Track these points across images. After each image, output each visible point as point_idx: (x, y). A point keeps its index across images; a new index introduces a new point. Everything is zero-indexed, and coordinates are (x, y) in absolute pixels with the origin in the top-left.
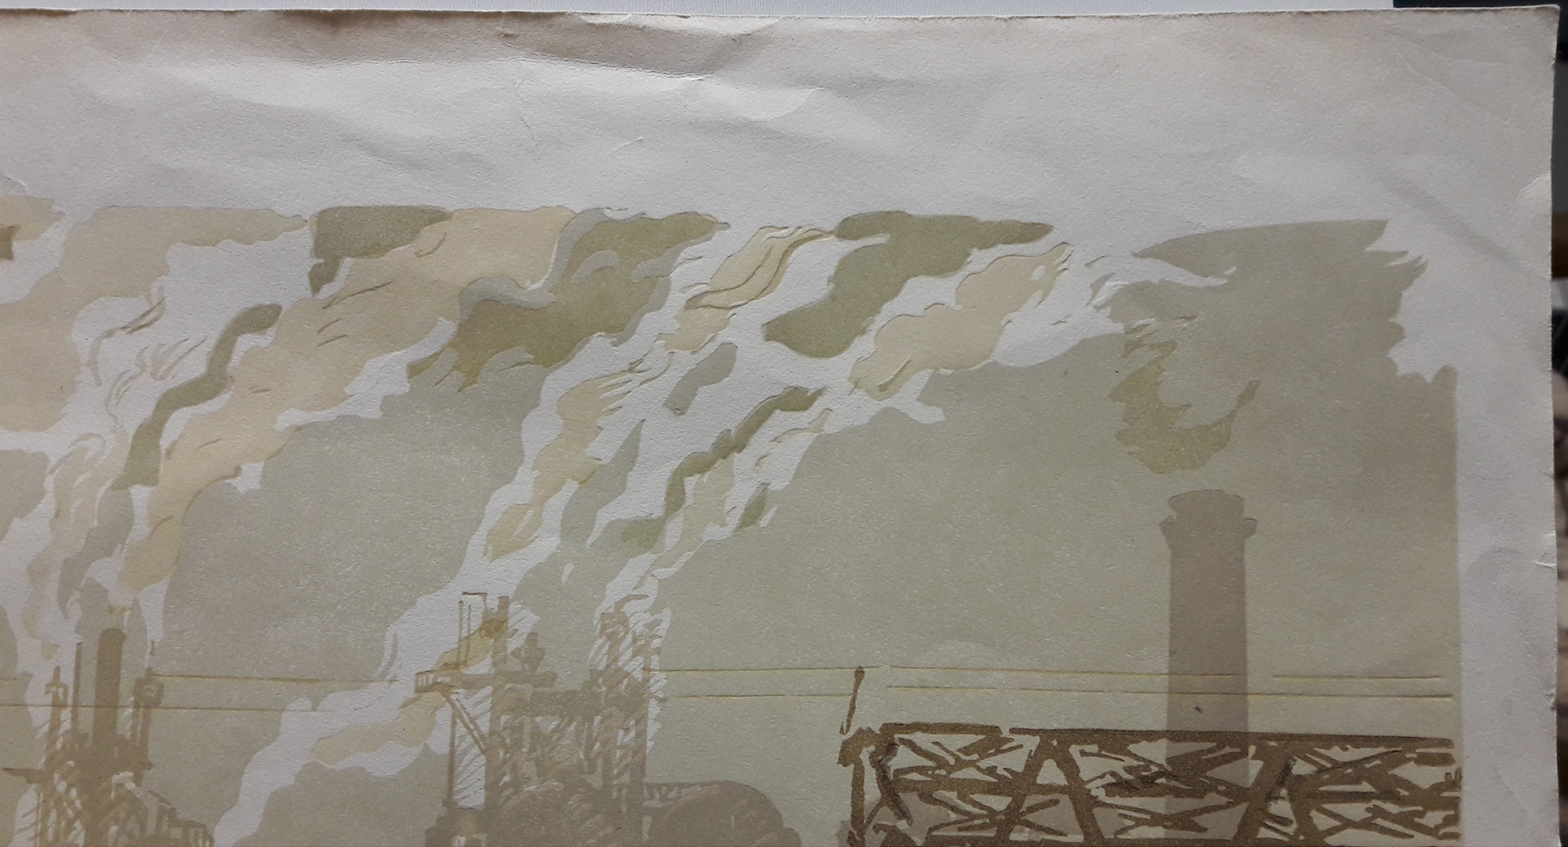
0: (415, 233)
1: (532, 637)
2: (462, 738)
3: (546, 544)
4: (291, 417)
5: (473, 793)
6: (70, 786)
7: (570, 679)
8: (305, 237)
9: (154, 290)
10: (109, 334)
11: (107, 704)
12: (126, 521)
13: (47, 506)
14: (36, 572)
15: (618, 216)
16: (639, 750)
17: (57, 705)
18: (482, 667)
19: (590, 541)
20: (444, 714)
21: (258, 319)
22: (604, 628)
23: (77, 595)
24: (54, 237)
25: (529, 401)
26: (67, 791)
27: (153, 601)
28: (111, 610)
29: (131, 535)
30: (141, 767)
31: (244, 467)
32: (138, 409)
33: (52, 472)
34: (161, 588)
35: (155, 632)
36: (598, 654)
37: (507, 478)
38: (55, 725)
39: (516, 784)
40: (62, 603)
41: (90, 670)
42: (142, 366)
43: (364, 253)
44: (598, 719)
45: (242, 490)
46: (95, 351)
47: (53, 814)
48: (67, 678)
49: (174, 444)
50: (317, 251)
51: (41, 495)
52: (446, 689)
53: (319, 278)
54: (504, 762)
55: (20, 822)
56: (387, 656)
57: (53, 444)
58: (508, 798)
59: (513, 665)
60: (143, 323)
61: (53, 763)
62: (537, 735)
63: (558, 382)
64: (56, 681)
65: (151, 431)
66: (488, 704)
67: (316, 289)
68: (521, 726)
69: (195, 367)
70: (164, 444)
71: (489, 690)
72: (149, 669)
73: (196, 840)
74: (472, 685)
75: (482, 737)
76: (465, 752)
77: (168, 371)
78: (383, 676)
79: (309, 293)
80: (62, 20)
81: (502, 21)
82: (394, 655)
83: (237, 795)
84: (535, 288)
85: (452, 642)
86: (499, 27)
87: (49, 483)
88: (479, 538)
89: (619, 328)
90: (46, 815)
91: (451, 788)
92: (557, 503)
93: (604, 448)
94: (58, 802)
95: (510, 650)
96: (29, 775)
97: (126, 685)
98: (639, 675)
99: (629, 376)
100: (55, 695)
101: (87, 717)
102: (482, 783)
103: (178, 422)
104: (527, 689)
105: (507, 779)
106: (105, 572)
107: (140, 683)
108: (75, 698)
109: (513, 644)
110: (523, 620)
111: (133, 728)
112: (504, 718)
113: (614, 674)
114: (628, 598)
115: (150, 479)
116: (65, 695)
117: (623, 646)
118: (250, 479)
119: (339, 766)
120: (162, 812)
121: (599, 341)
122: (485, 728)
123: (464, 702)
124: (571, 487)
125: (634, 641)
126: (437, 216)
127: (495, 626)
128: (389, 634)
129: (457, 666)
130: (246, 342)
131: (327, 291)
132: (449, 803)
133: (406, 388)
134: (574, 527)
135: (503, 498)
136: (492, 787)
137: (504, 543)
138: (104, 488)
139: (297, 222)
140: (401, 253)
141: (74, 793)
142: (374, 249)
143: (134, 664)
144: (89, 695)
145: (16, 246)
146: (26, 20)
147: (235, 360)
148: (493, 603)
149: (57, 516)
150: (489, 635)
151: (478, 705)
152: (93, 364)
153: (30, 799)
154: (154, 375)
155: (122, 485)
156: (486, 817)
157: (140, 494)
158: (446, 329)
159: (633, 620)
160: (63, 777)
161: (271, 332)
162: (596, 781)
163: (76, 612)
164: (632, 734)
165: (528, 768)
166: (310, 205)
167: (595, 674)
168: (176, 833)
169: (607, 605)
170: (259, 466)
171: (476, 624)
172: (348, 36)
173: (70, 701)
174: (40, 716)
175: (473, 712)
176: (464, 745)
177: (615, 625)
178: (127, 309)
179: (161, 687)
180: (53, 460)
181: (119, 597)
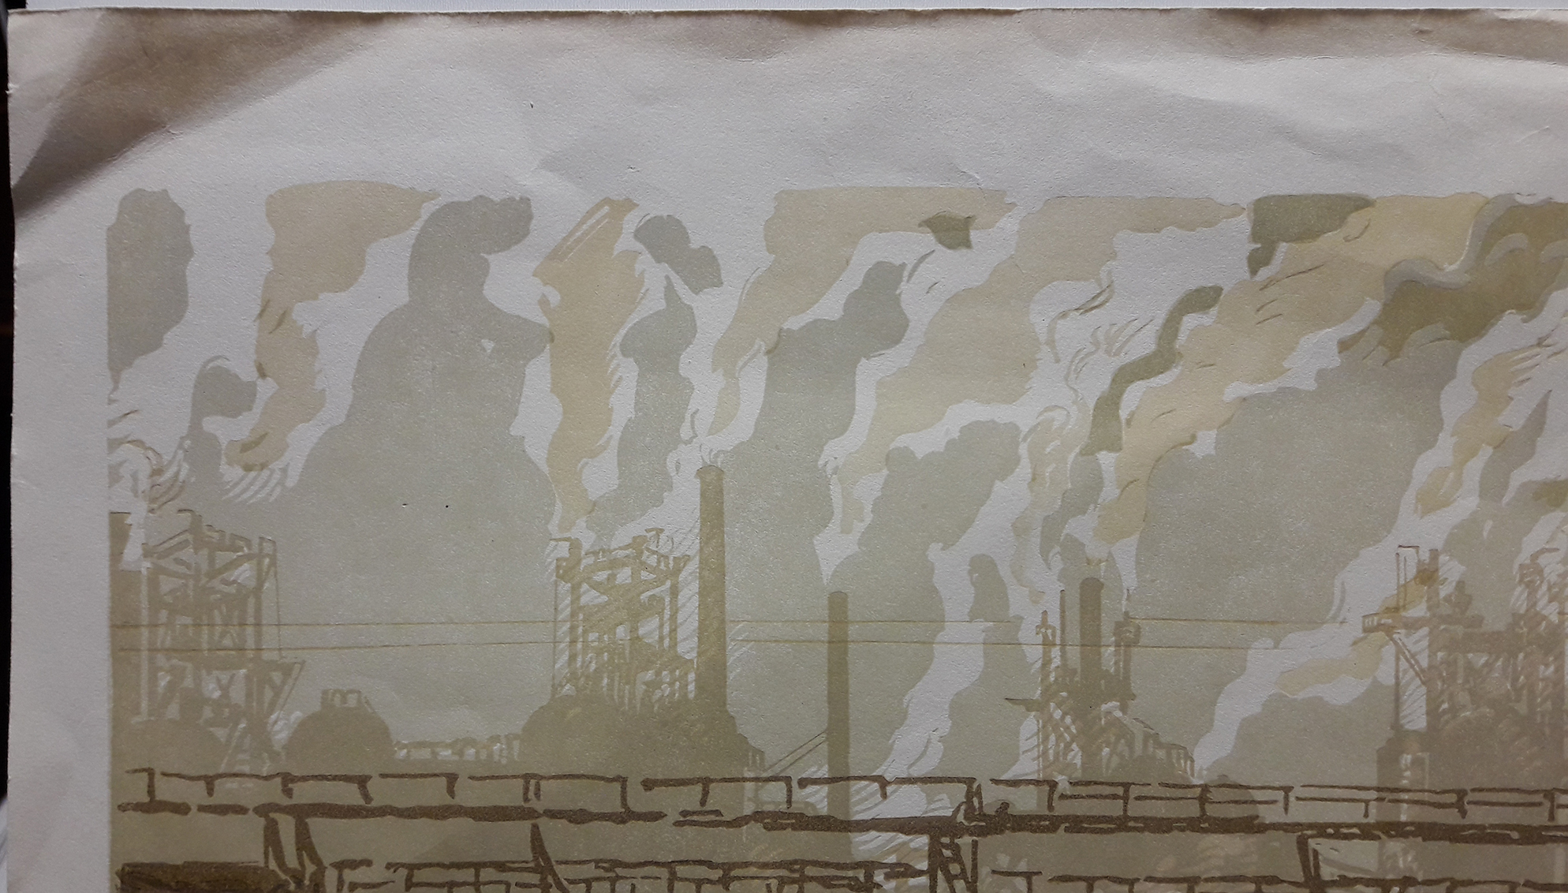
0: (1343, 220)
1: (1460, 585)
2: (1405, 671)
3: (1467, 504)
4: (1236, 390)
5: (1416, 718)
6: (1065, 714)
7: (1495, 622)
8: (1243, 224)
9: (1103, 275)
10: (1064, 315)
11: (1091, 642)
12: (1097, 483)
13: (1024, 470)
14: (1020, 528)
15: (1527, 201)
16: (1558, 681)
17: (1047, 644)
18: (1419, 611)
19: (1506, 500)
20: (1389, 651)
21: (1201, 299)
22: (1522, 577)
23: (1058, 549)
24: (1009, 224)
25: (1447, 373)
26: (1063, 718)
27: (1126, 552)
28: (1089, 562)
29: (1102, 494)
30: (1126, 697)
31: (1200, 434)
32: (1098, 383)
33: (1025, 440)
34: (1134, 539)
35: (1130, 580)
36: (1519, 599)
37: (1431, 445)
38: (1047, 662)
39: (1454, 710)
40: (1045, 553)
41: (1074, 614)
42: (1097, 344)
43: (1299, 238)
44: (1521, 656)
45: (1199, 455)
46: (1051, 330)
47: (1053, 738)
48: (1054, 620)
49: (1132, 414)
50: (1255, 236)
51: (1018, 461)
52: (1389, 630)
53: (1257, 262)
54: (1442, 692)
55: (1024, 745)
56: (1337, 602)
57: (1022, 414)
58: (1447, 722)
59: (1446, 610)
60: (1096, 303)
61: (1048, 694)
62: (1470, 668)
63: (1474, 355)
64: (1044, 623)
65: (1109, 404)
66: (1425, 643)
67: (1254, 272)
68: (1455, 661)
69: (1145, 344)
70: (1124, 414)
71: (1425, 630)
72: (1126, 613)
73: (1178, 759)
74: (1412, 626)
75: (1423, 671)
76: (1408, 684)
77: (1121, 347)
78: (1334, 618)
79: (1247, 275)
80: (1006, 19)
81: (1418, 18)
82: (1342, 601)
83: (1212, 720)
84: (1452, 268)
85: (1391, 589)
86: (1415, 23)
87: (1023, 450)
88: (1410, 497)
89: (1530, 306)
90: (1046, 739)
91: (1397, 713)
92: (1476, 466)
93: (1514, 417)
94: (1055, 728)
95: (1442, 594)
96: (1028, 705)
97: (1107, 628)
98: (1555, 618)
99: (1538, 350)
100: (1045, 637)
101: (1074, 654)
102: (1424, 710)
103: (1134, 395)
104: (1459, 630)
105: (1445, 706)
106: (1081, 527)
107: (1119, 627)
108: (1063, 639)
109: (1444, 591)
110: (1452, 570)
111: (1116, 663)
112: (1440, 654)
113: (1533, 618)
114: (1543, 551)
115: (1114, 445)
116: (1054, 635)
117: (1540, 593)
118: (1205, 444)
119: (1301, 696)
120: (1147, 737)
121: (1510, 320)
122: (1425, 663)
123: (1405, 640)
124: (1486, 452)
125: (1549, 589)
126: (1362, 203)
127: (1427, 575)
128: (1337, 583)
129: (1397, 609)
130: (1190, 321)
131: (1264, 273)
132: (1396, 726)
133: (1336, 361)
134: (1492, 487)
135: (1427, 464)
136: (1432, 713)
137: (1431, 503)
138: (1073, 455)
139: (1236, 210)
140: (1329, 241)
141: (1068, 720)
142: (1307, 234)
143: (1112, 608)
144: (1074, 634)
145: (974, 235)
146: (981, 19)
147: (1182, 337)
148: (1425, 556)
149: (1034, 479)
150: (1423, 582)
151: (1418, 642)
152: (1051, 343)
153: (1031, 725)
154: (1107, 352)
155: (1089, 451)
156: (1429, 738)
157: (1106, 459)
158: (1372, 308)
159: (1547, 571)
160: (1059, 706)
161: (1214, 311)
162: (1522, 708)
163: (1057, 564)
164: (1552, 668)
165: (1463, 698)
166: (1247, 198)
167: (1517, 618)
168: (1161, 754)
169: (1524, 557)
170: (1213, 433)
171: (1412, 571)
172: (1277, 34)
173: (1058, 641)
174: (1034, 653)
175: (1414, 649)
176: (1408, 677)
177: (1531, 575)
178: (1080, 292)
179: (1138, 628)
180: (1025, 430)
181: (1094, 549)
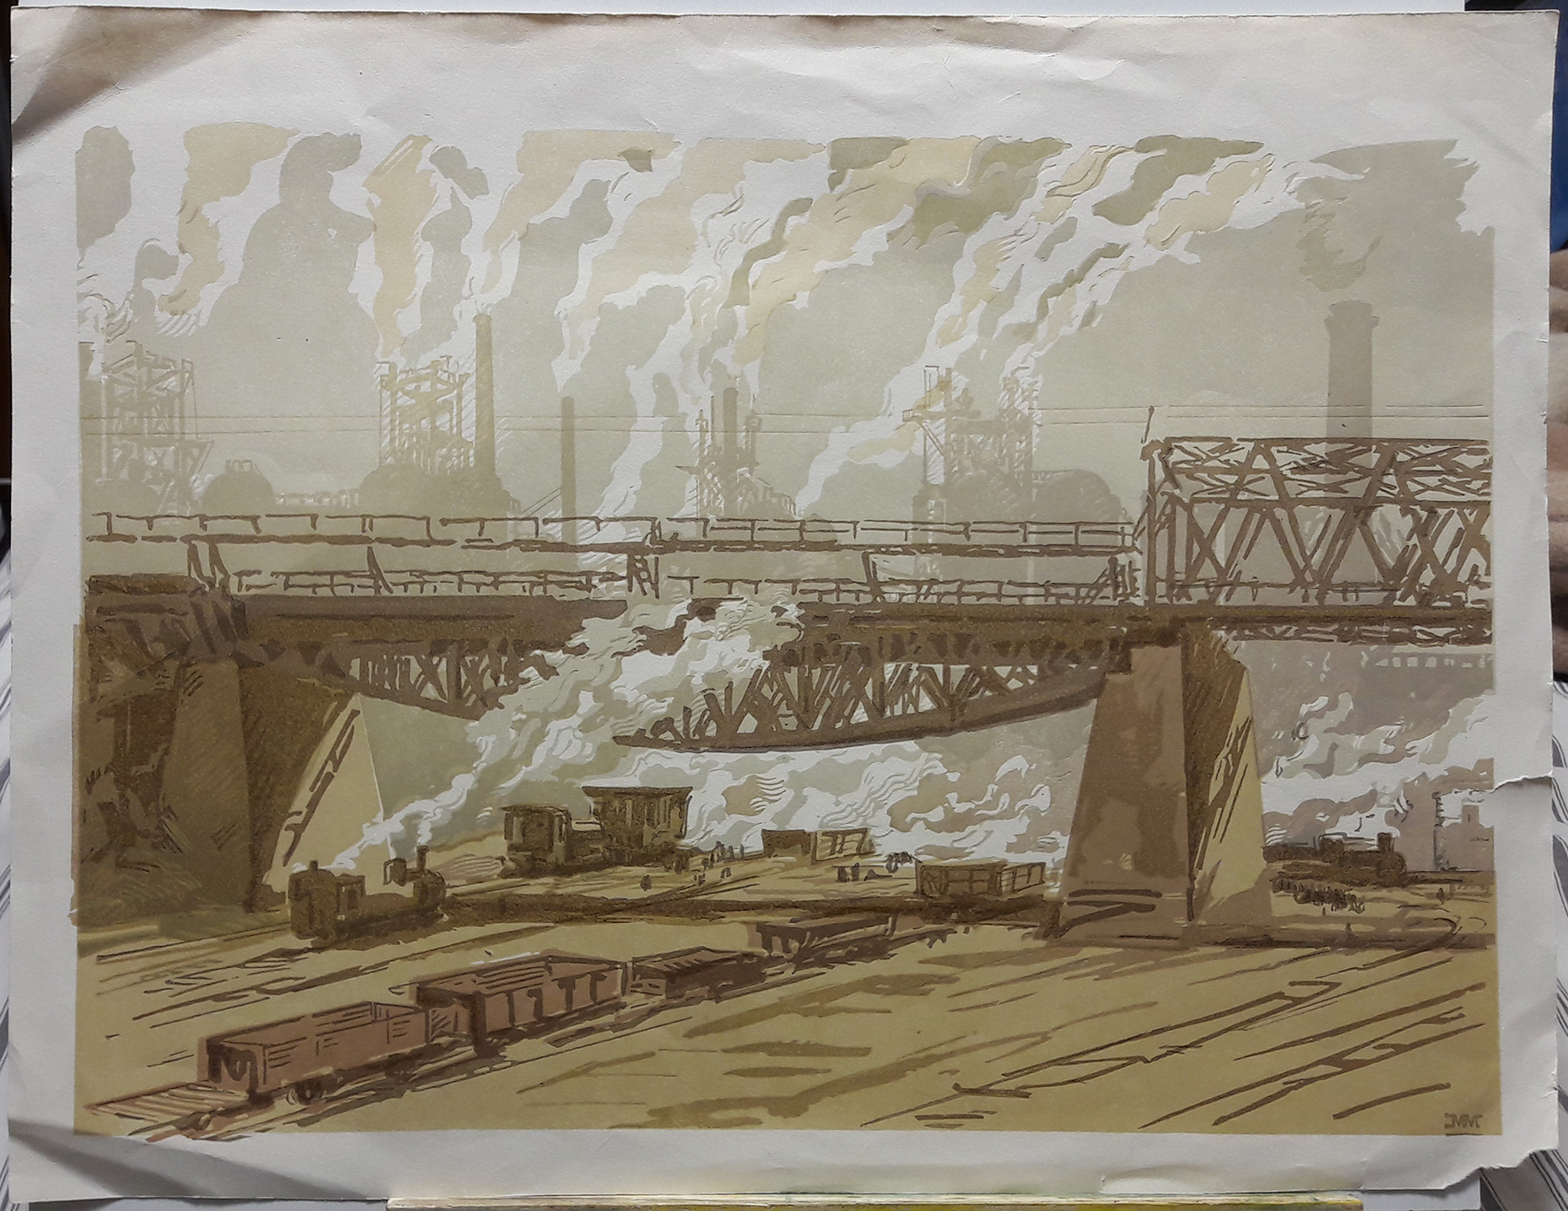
0: (888, 154)
1: (965, 391)
2: (931, 446)
3: (970, 338)
4: (823, 265)
5: (937, 476)
6: (714, 476)
7: (988, 415)
8: (825, 156)
9: (737, 190)
10: (713, 216)
11: (731, 429)
12: (734, 326)
13: (687, 317)
14: (685, 355)
15: (1006, 141)
16: (1028, 452)
17: (703, 431)
18: (939, 407)
19: (994, 336)
20: (920, 432)
21: (800, 206)
22: (1005, 386)
23: (709, 368)
24: (676, 155)
25: (954, 255)
26: (713, 478)
27: (752, 370)
28: (729, 377)
29: (737, 334)
30: (753, 465)
31: (798, 294)
32: (735, 262)
33: (688, 298)
34: (757, 363)
35: (755, 389)
36: (1003, 399)
37: (946, 300)
38: (702, 443)
39: (962, 471)
40: (701, 371)
41: (719, 411)
42: (733, 235)
43: (860, 166)
44: (1004, 436)
45: (798, 307)
46: (705, 226)
47: (706, 491)
48: (707, 415)
49: (756, 281)
50: (833, 165)
51: (684, 311)
52: (919, 420)
53: (834, 182)
54: (954, 460)
55: (688, 496)
56: (886, 401)
57: (686, 281)
58: (957, 479)
59: (956, 406)
60: (733, 209)
61: (704, 463)
62: (971, 444)
63: (974, 242)
64: (701, 418)
65: (742, 274)
66: (943, 428)
67: (832, 189)
68: (962, 440)
69: (764, 236)
70: (751, 282)
71: (943, 420)
72: (753, 410)
73: (786, 504)
74: (934, 417)
75: (941, 446)
76: (933, 454)
77: (749, 239)
78: (884, 412)
79: (828, 191)
80: (672, 20)
81: (935, 21)
82: (889, 401)
83: (807, 480)
84: (959, 186)
85: (921, 393)
86: (934, 25)
87: (687, 304)
88: (934, 332)
89: (1009, 209)
90: (702, 491)
91: (925, 471)
92: (975, 315)
93: (1001, 282)
94: (708, 485)
95: (954, 397)
96: (691, 470)
97: (740, 420)
98: (1026, 412)
99: (1015, 238)
100: (701, 426)
101: (720, 436)
102: (942, 471)
103: (757, 268)
104: (965, 419)
105: (956, 469)
106: (724, 355)
107: (748, 418)
108: (712, 428)
109: (955, 395)
110: (960, 381)
111: (746, 443)
112: (952, 436)
113: (1012, 411)
114: (1019, 369)
115: (745, 302)
116: (707, 426)
117: (1017, 396)
118: (802, 301)
119: (863, 462)
120: (766, 489)
121: (997, 217)
122: (943, 442)
123: (930, 427)
124: (983, 305)
125: (1023, 393)
126: (901, 143)
127: (944, 384)
128: (886, 389)
129: (925, 406)
130: (793, 221)
131: (839, 189)
132: (925, 482)
133: (886, 247)
134: (985, 328)
135: (944, 312)
136: (948, 473)
137: (947, 337)
138: (719, 307)
139: (819, 148)
140: (880, 168)
141: (716, 479)
142: (865, 164)
143: (744, 407)
144: (720, 425)
145: (654, 163)
146: (654, 21)
147: (788, 231)
148: (943, 373)
149: (694, 322)
150: (941, 390)
151: (938, 427)
152: (704, 234)
153: (692, 483)
154: (741, 241)
155: (729, 305)
156: (945, 489)
157: (740, 310)
158: (908, 211)
159: (1021, 381)
160: (710, 470)
161: (807, 214)
162: (1005, 469)
163: (709, 377)
164: (1024, 444)
165: (968, 463)
166: (828, 139)
167: (1002, 411)
168: (774, 500)
169: (1006, 373)
170: (807, 293)
171: (934, 382)
172: (844, 31)
173: (710, 429)
174: (695, 436)
175: (936, 432)
176: (932, 450)
177: (1011, 384)
178: (723, 201)
179: (760, 420)
180: (688, 291)
181: (733, 369)
